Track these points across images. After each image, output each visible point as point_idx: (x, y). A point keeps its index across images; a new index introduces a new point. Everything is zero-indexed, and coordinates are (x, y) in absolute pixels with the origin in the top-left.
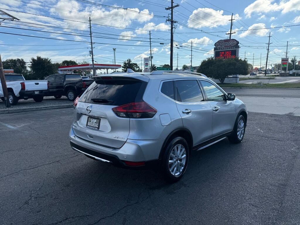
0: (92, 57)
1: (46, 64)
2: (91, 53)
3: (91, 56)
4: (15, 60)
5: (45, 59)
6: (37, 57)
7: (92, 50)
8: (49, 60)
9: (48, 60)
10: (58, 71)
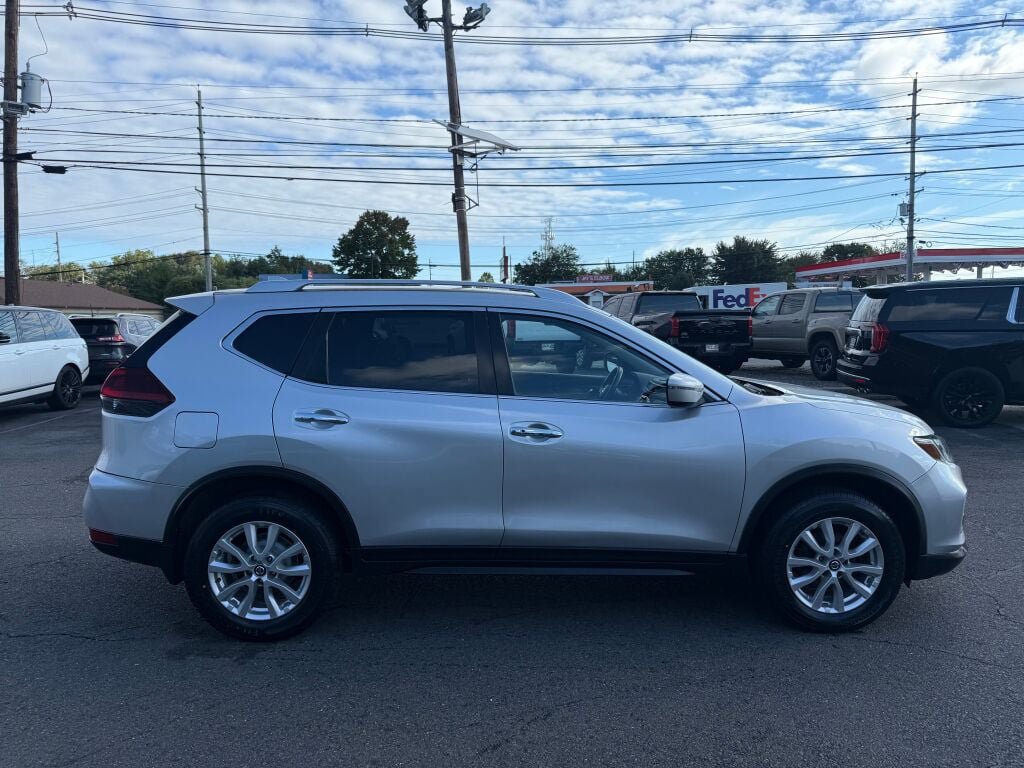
0: (911, 225)
1: (756, 260)
2: (908, 210)
3: (907, 221)
4: (680, 254)
5: (756, 244)
6: (736, 240)
7: (912, 199)
8: (770, 248)
9: (768, 247)
10: (795, 281)
